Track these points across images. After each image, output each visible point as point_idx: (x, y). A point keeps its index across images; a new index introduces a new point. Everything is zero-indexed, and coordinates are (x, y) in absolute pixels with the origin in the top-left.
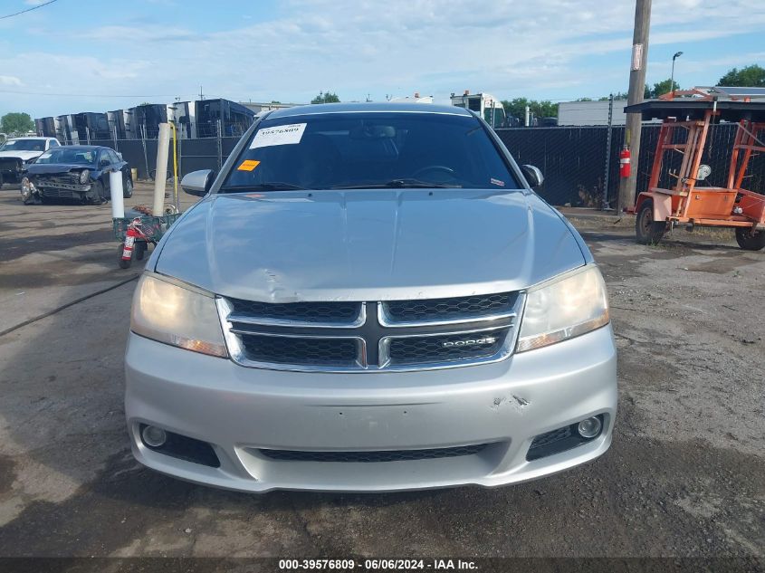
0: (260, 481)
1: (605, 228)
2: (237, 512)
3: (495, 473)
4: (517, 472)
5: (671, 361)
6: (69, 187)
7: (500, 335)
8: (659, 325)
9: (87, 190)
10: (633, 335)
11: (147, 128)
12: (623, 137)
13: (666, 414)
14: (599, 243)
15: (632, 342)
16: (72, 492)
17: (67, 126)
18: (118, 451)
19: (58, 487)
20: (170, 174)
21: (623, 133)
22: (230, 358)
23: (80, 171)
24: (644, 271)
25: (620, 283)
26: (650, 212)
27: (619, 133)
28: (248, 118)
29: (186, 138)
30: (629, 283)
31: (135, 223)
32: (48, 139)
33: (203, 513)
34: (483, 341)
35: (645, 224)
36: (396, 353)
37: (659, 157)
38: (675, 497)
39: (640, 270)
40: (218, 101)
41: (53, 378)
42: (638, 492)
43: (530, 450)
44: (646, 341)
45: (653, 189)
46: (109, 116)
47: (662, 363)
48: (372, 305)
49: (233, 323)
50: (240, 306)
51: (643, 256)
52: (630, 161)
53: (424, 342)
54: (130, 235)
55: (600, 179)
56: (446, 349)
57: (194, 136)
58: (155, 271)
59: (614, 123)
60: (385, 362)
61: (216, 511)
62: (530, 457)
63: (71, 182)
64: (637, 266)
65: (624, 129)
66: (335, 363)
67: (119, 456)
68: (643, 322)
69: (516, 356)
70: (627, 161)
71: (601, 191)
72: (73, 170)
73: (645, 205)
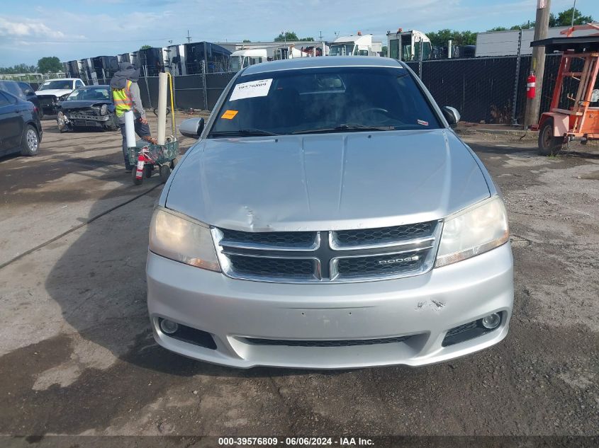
0: (246, 359)
1: (513, 141)
2: (230, 378)
3: (418, 356)
4: (435, 355)
5: (561, 259)
6: (92, 118)
7: (424, 254)
8: (553, 227)
9: (106, 120)
10: (531, 237)
11: (148, 68)
12: (530, 65)
13: (555, 304)
14: (507, 155)
15: (530, 242)
16: (113, 362)
17: (88, 68)
18: (142, 331)
19: (103, 358)
20: (169, 112)
21: (530, 60)
22: (222, 272)
23: (100, 105)
24: (543, 181)
25: (523, 191)
26: (550, 129)
27: (527, 62)
28: (226, 57)
29: (178, 75)
30: (530, 191)
31: (144, 150)
32: (75, 80)
33: (205, 379)
34: (409, 259)
35: (546, 139)
36: (343, 269)
37: (559, 82)
38: (558, 372)
39: (540, 179)
40: (202, 44)
41: (93, 274)
42: (529, 367)
43: (445, 339)
44: (542, 242)
45: (554, 110)
46: (119, 58)
47: (554, 260)
48: (325, 234)
49: (224, 247)
50: (228, 234)
51: (543, 166)
52: (535, 85)
53: (364, 261)
54: (141, 159)
55: (509, 100)
56: (380, 266)
57: (184, 74)
58: (165, 207)
59: (522, 53)
60: (335, 275)
61: (214, 377)
62: (445, 344)
63: (94, 114)
64: (537, 175)
65: (530, 57)
66: (298, 276)
67: (144, 335)
68: (540, 225)
69: (434, 270)
70: (533, 85)
71: (510, 110)
72: (95, 105)
73: (547, 123)
